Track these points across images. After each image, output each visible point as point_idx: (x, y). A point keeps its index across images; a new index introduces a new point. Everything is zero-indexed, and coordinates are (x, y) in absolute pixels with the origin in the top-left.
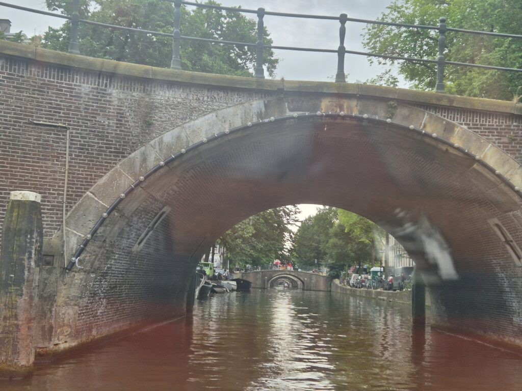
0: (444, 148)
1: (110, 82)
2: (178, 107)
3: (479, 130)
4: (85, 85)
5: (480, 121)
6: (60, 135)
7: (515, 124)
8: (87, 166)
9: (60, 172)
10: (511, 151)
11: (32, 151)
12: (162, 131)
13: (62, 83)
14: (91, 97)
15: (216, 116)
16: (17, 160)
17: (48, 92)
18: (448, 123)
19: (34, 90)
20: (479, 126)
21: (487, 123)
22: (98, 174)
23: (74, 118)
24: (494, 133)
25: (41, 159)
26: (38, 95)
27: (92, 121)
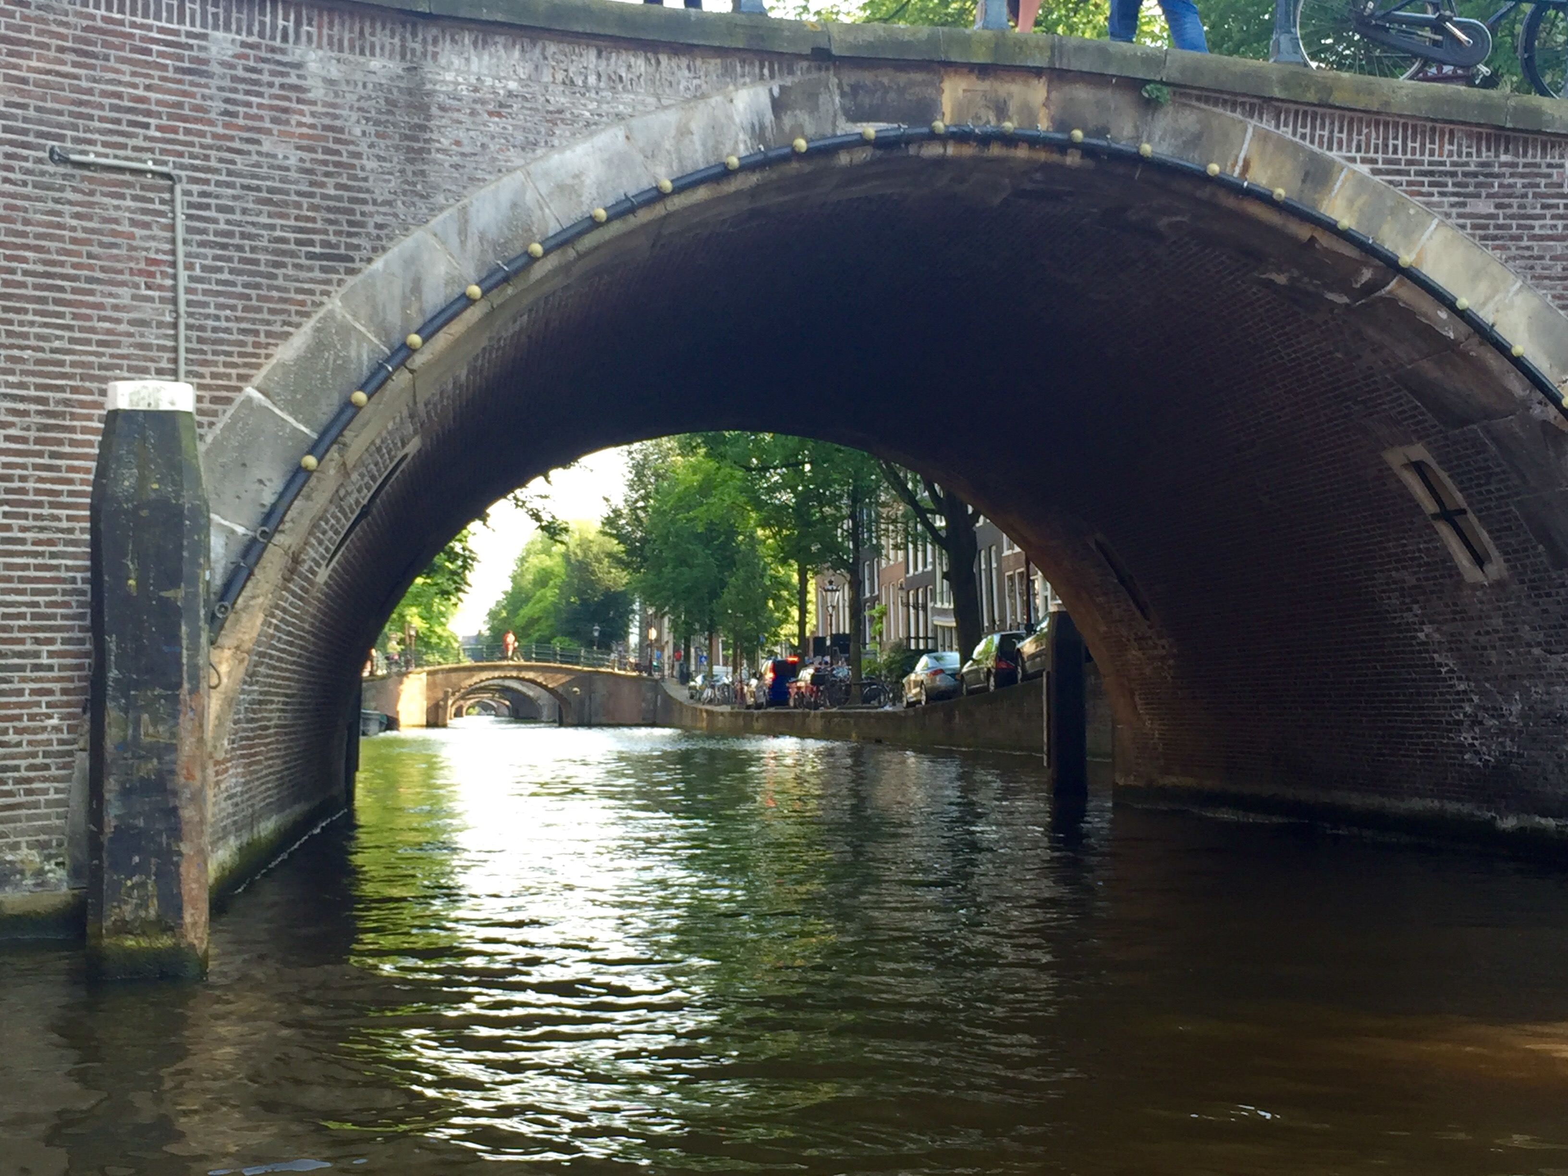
0: (1304, 232)
1: (298, 23)
2: (511, 106)
3: (1404, 179)
4: (220, 34)
5: (1405, 152)
6: (152, 201)
7: (1504, 158)
8: (240, 304)
9: (160, 325)
10: (1495, 238)
11: (69, 253)
12: (465, 187)
13: (149, 28)
14: (240, 73)
15: (627, 138)
16: (23, 285)
17: (106, 58)
18: (1314, 157)
19: (61, 49)
20: (1403, 167)
21: (1426, 158)
22: (277, 328)
23: (192, 144)
24: (1446, 185)
25: (98, 281)
26: (75, 64)
27: (249, 153)
